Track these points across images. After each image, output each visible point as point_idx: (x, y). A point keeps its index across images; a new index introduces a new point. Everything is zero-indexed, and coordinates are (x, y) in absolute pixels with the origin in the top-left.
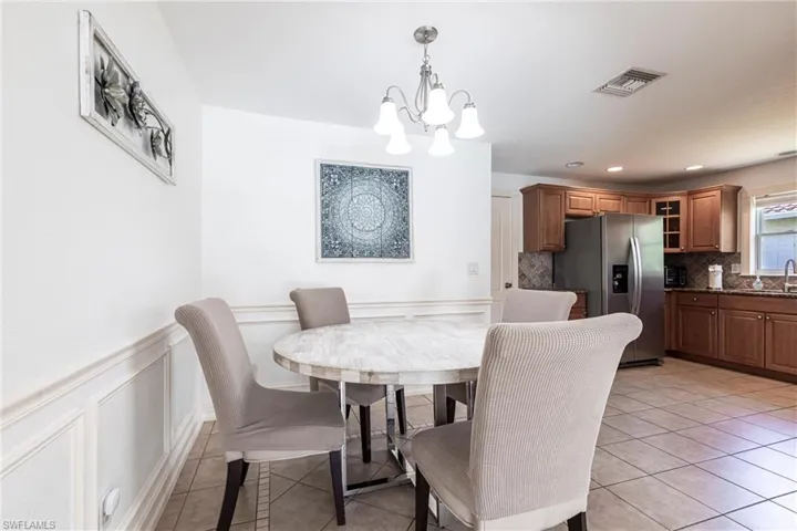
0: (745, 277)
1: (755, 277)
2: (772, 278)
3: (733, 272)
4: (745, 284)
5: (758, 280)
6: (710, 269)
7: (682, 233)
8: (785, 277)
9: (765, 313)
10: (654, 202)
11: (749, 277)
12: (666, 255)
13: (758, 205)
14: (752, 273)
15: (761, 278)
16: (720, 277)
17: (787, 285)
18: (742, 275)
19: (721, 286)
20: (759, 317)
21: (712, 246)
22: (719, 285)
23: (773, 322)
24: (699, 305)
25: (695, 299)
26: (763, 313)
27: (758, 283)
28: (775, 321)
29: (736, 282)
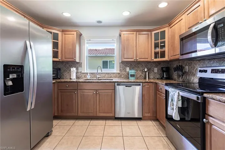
0: (83, 73)
1: (87, 73)
2: (92, 73)
3: (79, 71)
4: (83, 76)
5: (89, 74)
6: (72, 70)
7: (60, 50)
8: (97, 73)
9: (96, 90)
11: (85, 73)
12: (53, 62)
13: (87, 43)
15: (90, 73)
16: (75, 73)
17: (98, 76)
18: (82, 72)
19: (75, 78)
20: (95, 92)
21: (73, 58)
22: (75, 77)
23: (99, 94)
24: (69, 89)
25: (67, 86)
26: (95, 91)
27: (89, 76)
28: (100, 94)
29: (80, 76)
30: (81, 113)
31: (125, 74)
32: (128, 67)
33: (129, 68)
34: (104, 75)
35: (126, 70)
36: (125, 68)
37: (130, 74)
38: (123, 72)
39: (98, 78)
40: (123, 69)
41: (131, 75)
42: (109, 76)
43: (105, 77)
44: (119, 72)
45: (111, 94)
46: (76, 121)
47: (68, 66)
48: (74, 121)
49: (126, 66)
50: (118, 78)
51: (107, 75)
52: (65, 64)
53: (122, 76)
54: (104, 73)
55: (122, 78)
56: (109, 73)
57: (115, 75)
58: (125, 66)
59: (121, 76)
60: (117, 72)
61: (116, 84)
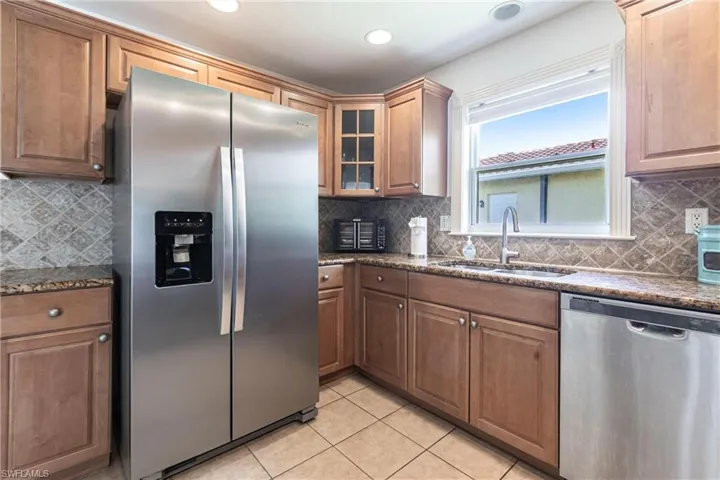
0: (455, 237)
1: (466, 238)
2: (487, 239)
3: (441, 230)
4: (455, 248)
5: (470, 242)
6: (411, 224)
7: (377, 163)
8: (503, 237)
9: (470, 311)
10: (339, 109)
11: (460, 236)
13: (473, 119)
14: (464, 231)
15: (475, 238)
17: (506, 252)
18: (452, 233)
19: (426, 254)
20: (462, 320)
21: (411, 184)
22: (424, 252)
23: (482, 333)
24: (384, 289)
25: (380, 278)
26: (467, 313)
27: (469, 248)
28: (486, 331)
29: (446, 246)
30: (417, 387)
31: (669, 246)
32: (702, 205)
33: (704, 212)
34: (537, 247)
35: (681, 224)
36: (673, 215)
37: (703, 249)
38: (653, 235)
39: (508, 258)
40: (659, 222)
41: (706, 254)
42: (568, 255)
43: (543, 259)
44: (626, 235)
45: (536, 344)
46: (403, 411)
47: (411, 210)
48: (397, 407)
49: (686, 201)
50: (623, 266)
51: (553, 251)
52: (405, 206)
53: (650, 262)
54: (539, 238)
55: (651, 269)
56: (564, 241)
57: (599, 250)
58: (672, 200)
59: (642, 259)
60: (615, 237)
61: (566, 298)
